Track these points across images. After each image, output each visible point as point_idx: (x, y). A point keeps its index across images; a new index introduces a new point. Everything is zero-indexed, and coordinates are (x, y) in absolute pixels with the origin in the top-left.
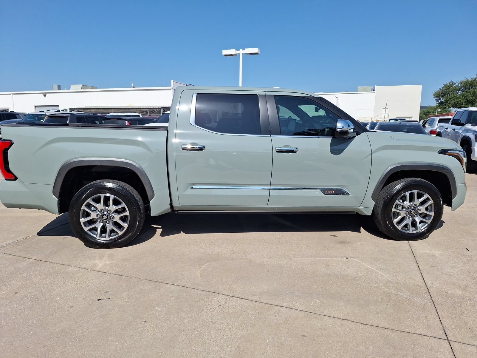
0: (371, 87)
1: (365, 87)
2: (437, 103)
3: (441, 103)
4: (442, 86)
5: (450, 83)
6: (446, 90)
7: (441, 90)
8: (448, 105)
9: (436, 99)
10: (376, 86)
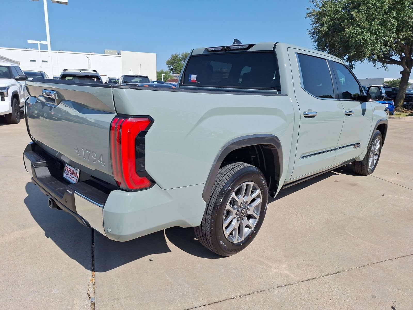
0: (116, 51)
1: (111, 50)
2: (169, 69)
3: (172, 69)
4: (171, 56)
5: (175, 55)
6: (174, 59)
7: (170, 59)
8: (177, 71)
9: (168, 67)
10: (121, 50)
